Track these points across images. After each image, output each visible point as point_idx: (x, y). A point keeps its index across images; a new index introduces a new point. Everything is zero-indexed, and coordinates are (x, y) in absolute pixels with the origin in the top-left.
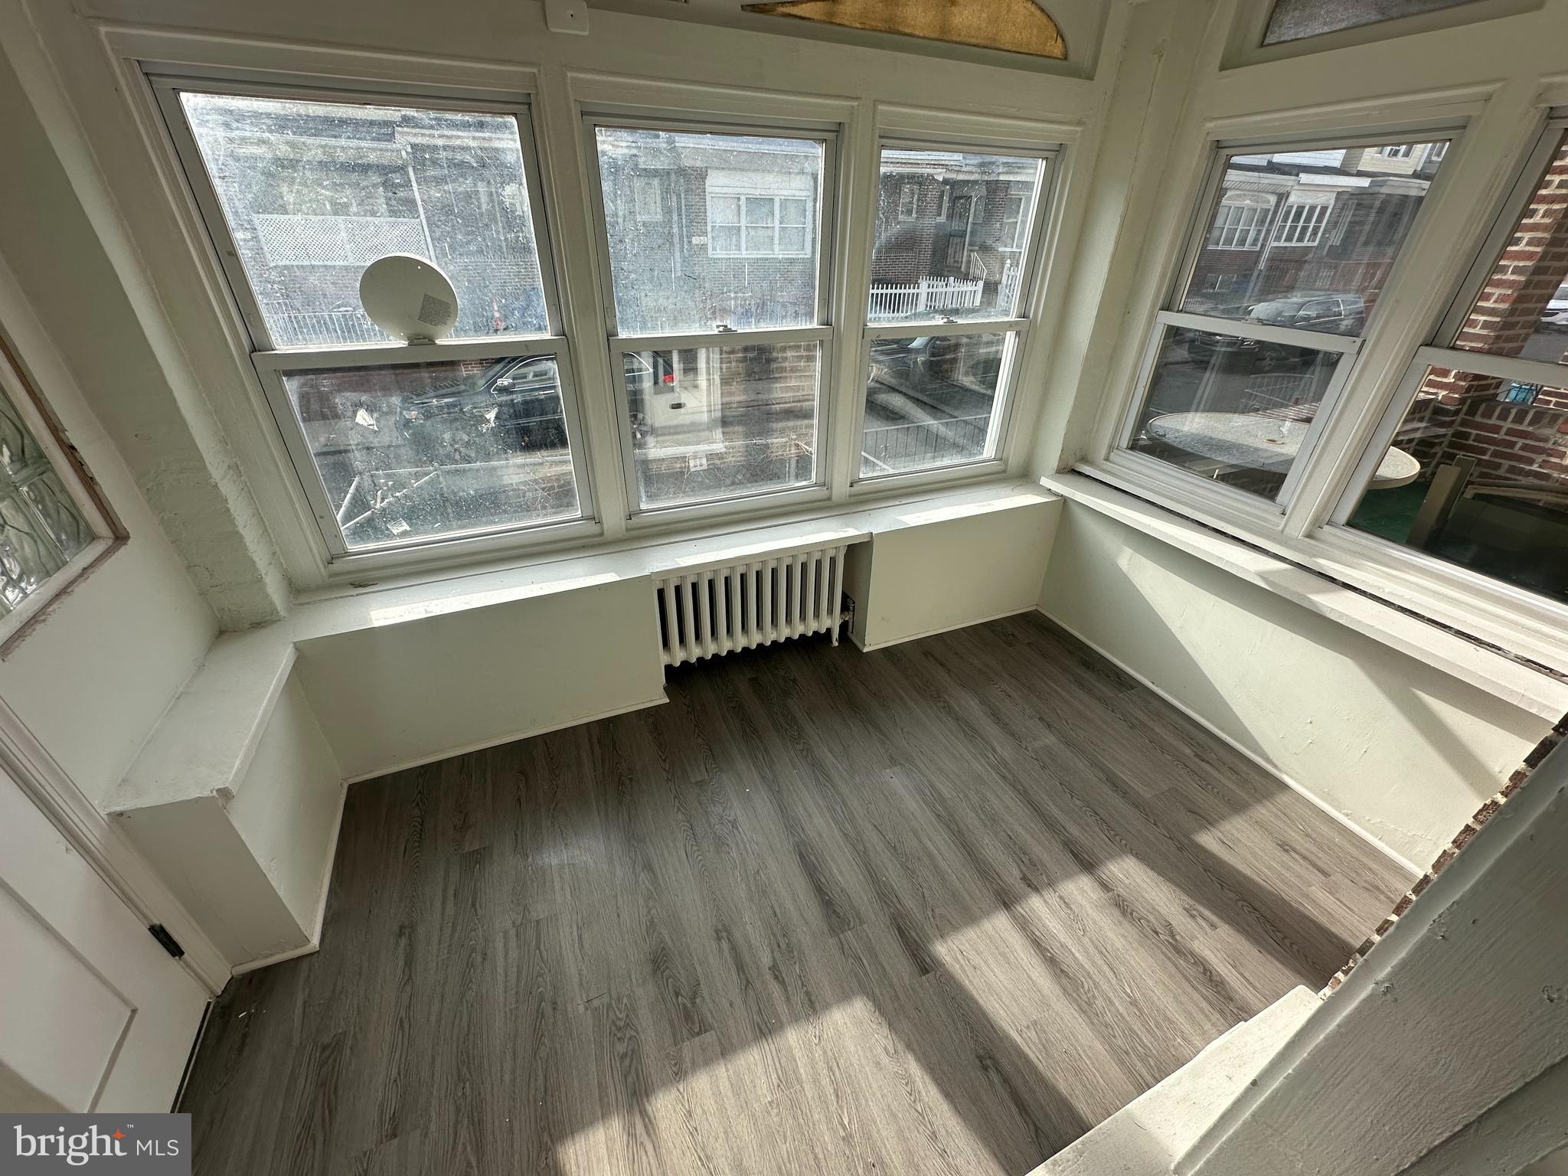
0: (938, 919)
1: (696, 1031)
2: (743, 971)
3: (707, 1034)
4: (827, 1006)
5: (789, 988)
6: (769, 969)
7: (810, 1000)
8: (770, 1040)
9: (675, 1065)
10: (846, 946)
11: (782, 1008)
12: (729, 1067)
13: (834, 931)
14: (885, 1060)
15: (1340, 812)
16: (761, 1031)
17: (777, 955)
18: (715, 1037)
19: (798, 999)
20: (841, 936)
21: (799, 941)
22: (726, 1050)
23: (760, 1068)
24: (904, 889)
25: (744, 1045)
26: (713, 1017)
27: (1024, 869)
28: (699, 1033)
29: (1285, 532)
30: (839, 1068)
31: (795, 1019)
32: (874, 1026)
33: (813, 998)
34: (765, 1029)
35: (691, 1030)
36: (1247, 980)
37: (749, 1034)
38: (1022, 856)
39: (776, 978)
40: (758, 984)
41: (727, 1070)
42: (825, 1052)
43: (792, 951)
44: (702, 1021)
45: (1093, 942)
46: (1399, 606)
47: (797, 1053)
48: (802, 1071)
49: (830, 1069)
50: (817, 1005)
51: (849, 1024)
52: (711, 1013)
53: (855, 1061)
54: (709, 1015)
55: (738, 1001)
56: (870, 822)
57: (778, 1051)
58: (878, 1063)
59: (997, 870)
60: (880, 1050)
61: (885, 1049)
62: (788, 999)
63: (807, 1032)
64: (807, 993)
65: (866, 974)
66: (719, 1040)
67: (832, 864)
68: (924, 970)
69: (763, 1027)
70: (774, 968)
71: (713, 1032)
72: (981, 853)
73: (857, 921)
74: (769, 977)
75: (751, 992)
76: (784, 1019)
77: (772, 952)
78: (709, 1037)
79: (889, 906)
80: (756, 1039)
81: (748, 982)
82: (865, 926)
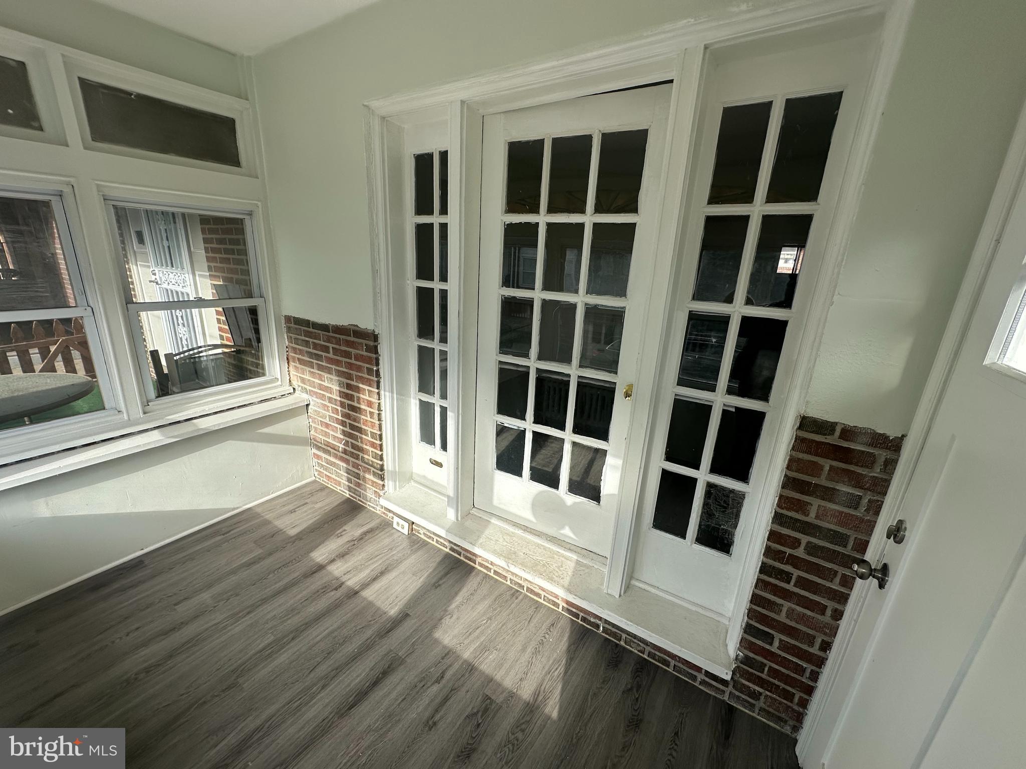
0: (375, 618)
1: (489, 701)
2: (447, 696)
3: (487, 694)
4: (445, 647)
5: (444, 668)
6: (439, 683)
7: (445, 656)
8: (474, 663)
9: (509, 700)
10: (409, 652)
11: (456, 666)
12: (494, 674)
13: (402, 662)
14: (455, 617)
15: (270, 495)
16: (471, 670)
17: (429, 684)
18: (486, 690)
19: (448, 661)
20: (403, 657)
21: (416, 677)
22: (490, 680)
23: (486, 662)
24: (360, 639)
25: (482, 673)
26: (478, 697)
27: (329, 590)
28: (490, 698)
29: (131, 419)
30: (468, 631)
31: (458, 657)
32: (443, 625)
33: (444, 655)
34: (470, 668)
35: (491, 704)
36: (367, 523)
37: (476, 673)
38: (320, 593)
39: (442, 677)
40: (450, 685)
41: (496, 674)
42: (465, 639)
43: (424, 677)
44: (483, 701)
45: (367, 562)
46: (214, 413)
47: (472, 649)
48: (477, 644)
49: (470, 634)
50: (446, 652)
51: (447, 635)
52: (477, 699)
53: (462, 627)
54: (479, 699)
55: (464, 689)
56: (307, 676)
57: (475, 658)
58: (457, 619)
59: (334, 600)
60: (452, 620)
61: (451, 618)
62: (450, 666)
63: (461, 650)
64: (443, 658)
65: (420, 637)
66: (486, 686)
67: (352, 686)
68: (407, 615)
69: (469, 670)
70: (438, 681)
71: (485, 692)
72: (322, 610)
73: (391, 653)
74: (444, 681)
75: (456, 686)
76: (460, 663)
77: (429, 687)
78: (488, 692)
79: (375, 642)
80: (476, 669)
81: (452, 690)
82: (392, 648)
